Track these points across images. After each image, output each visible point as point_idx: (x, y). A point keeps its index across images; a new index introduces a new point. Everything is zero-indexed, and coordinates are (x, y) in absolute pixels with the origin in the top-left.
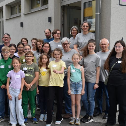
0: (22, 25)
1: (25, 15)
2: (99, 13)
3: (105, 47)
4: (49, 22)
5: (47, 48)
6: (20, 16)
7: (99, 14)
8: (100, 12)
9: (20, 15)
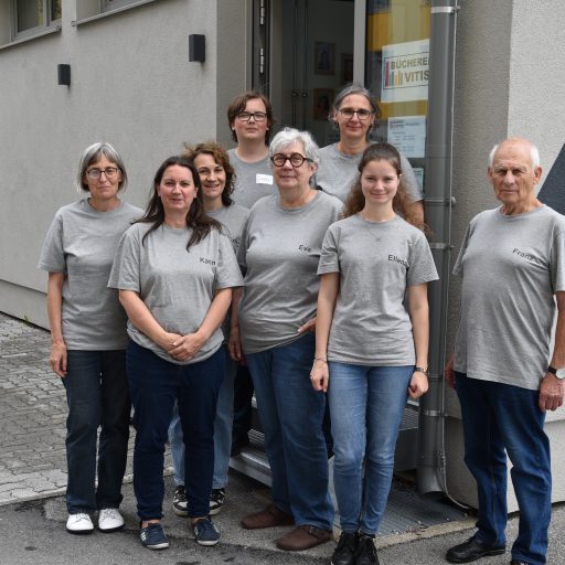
0: (65, 74)
1: (81, 26)
2: (449, 9)
3: (515, 187)
4: (196, 59)
5: (178, 189)
6: (57, 33)
7: (452, 14)
8: (452, 5)
9: (55, 30)
